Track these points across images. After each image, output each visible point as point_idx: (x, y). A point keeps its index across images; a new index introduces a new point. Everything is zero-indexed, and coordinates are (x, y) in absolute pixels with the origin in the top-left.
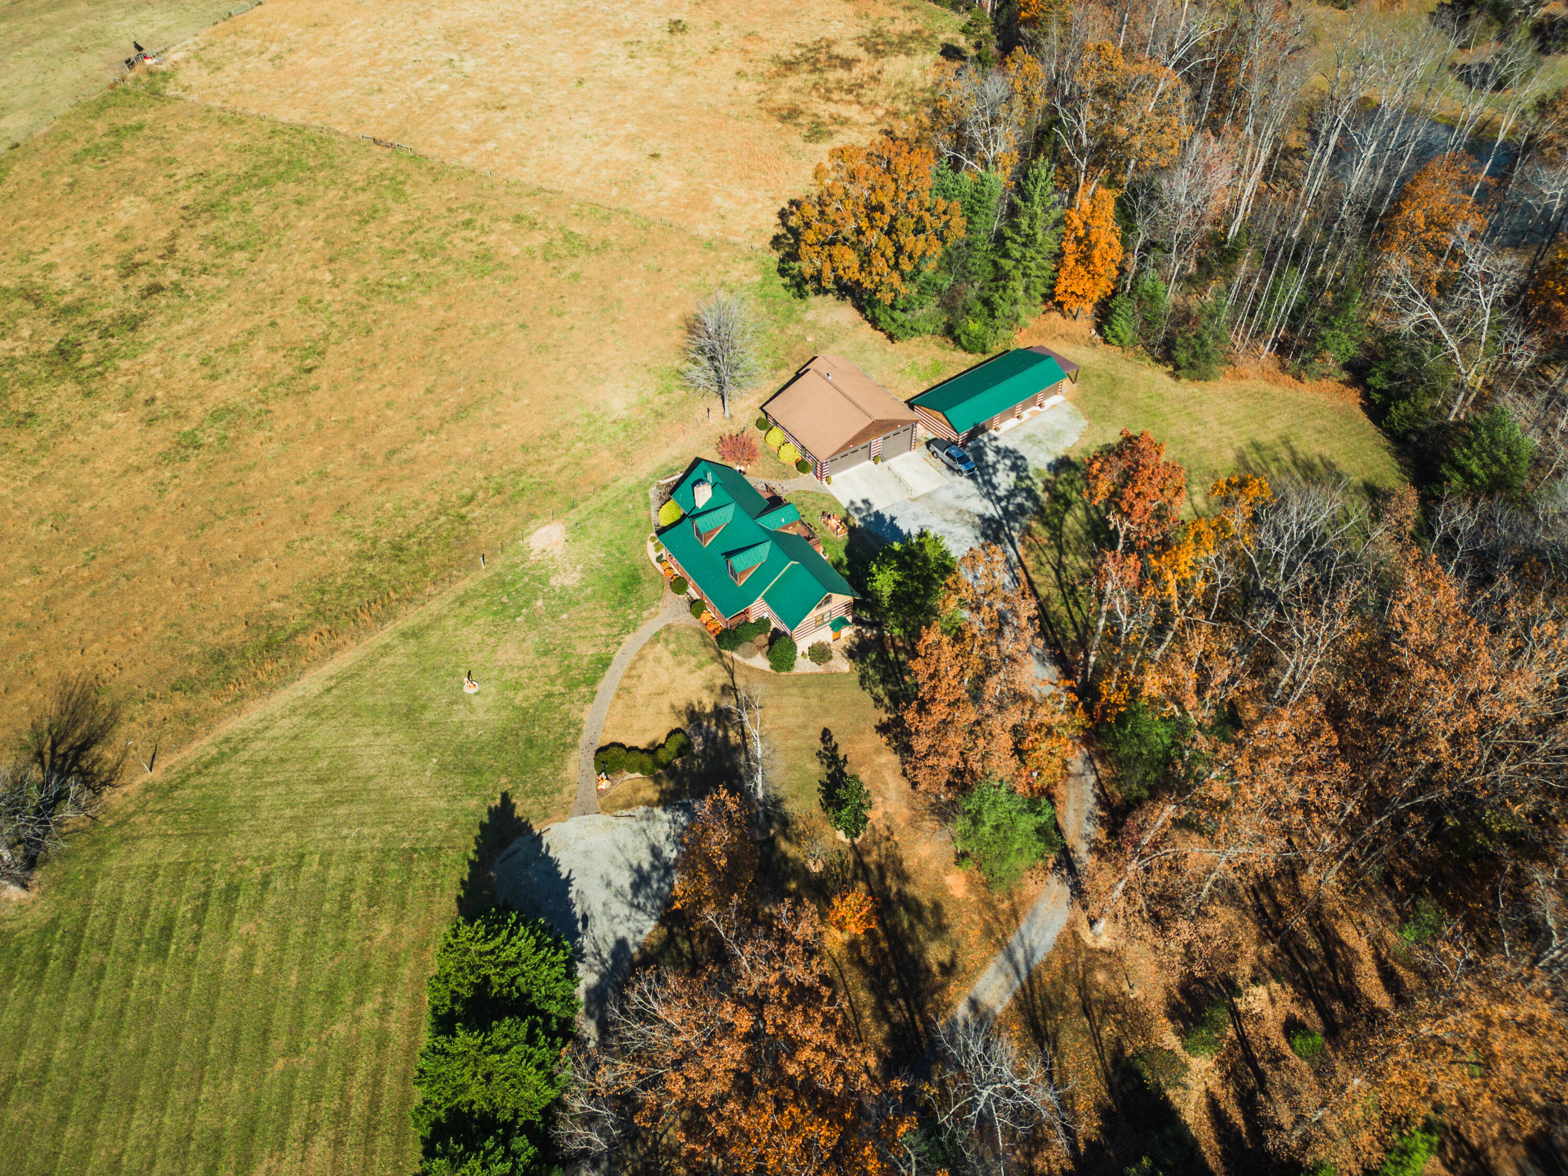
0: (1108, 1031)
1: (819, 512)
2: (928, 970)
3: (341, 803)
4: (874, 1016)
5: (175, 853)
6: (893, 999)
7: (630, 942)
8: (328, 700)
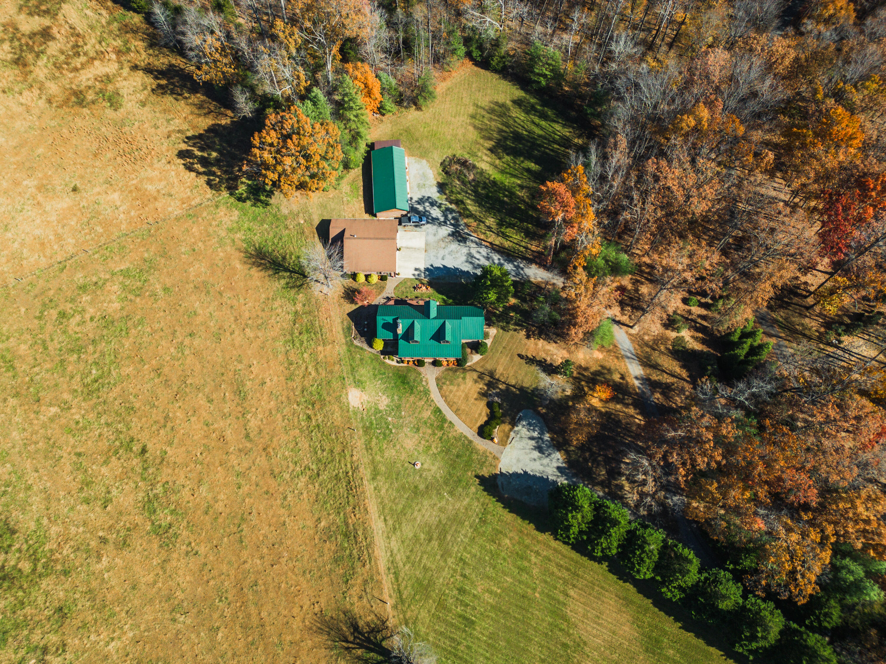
0: (662, 348)
1: (412, 289)
2: (620, 383)
3: (445, 536)
4: (626, 408)
5: (431, 604)
6: (624, 399)
7: (560, 465)
8: (390, 522)
